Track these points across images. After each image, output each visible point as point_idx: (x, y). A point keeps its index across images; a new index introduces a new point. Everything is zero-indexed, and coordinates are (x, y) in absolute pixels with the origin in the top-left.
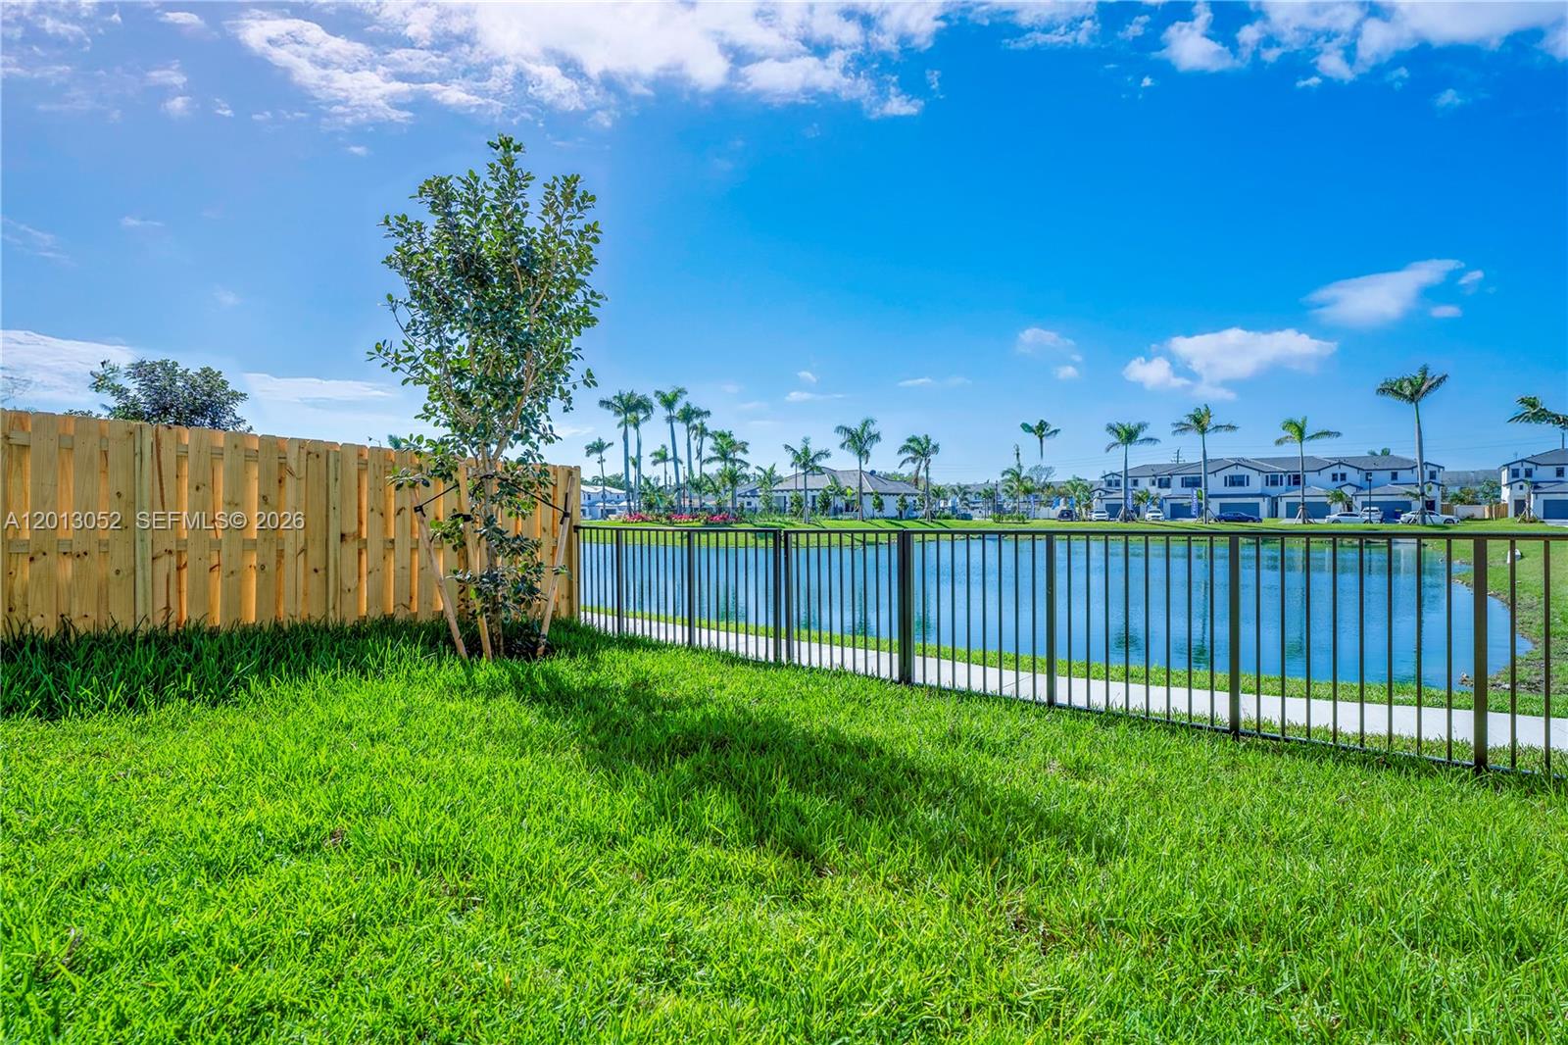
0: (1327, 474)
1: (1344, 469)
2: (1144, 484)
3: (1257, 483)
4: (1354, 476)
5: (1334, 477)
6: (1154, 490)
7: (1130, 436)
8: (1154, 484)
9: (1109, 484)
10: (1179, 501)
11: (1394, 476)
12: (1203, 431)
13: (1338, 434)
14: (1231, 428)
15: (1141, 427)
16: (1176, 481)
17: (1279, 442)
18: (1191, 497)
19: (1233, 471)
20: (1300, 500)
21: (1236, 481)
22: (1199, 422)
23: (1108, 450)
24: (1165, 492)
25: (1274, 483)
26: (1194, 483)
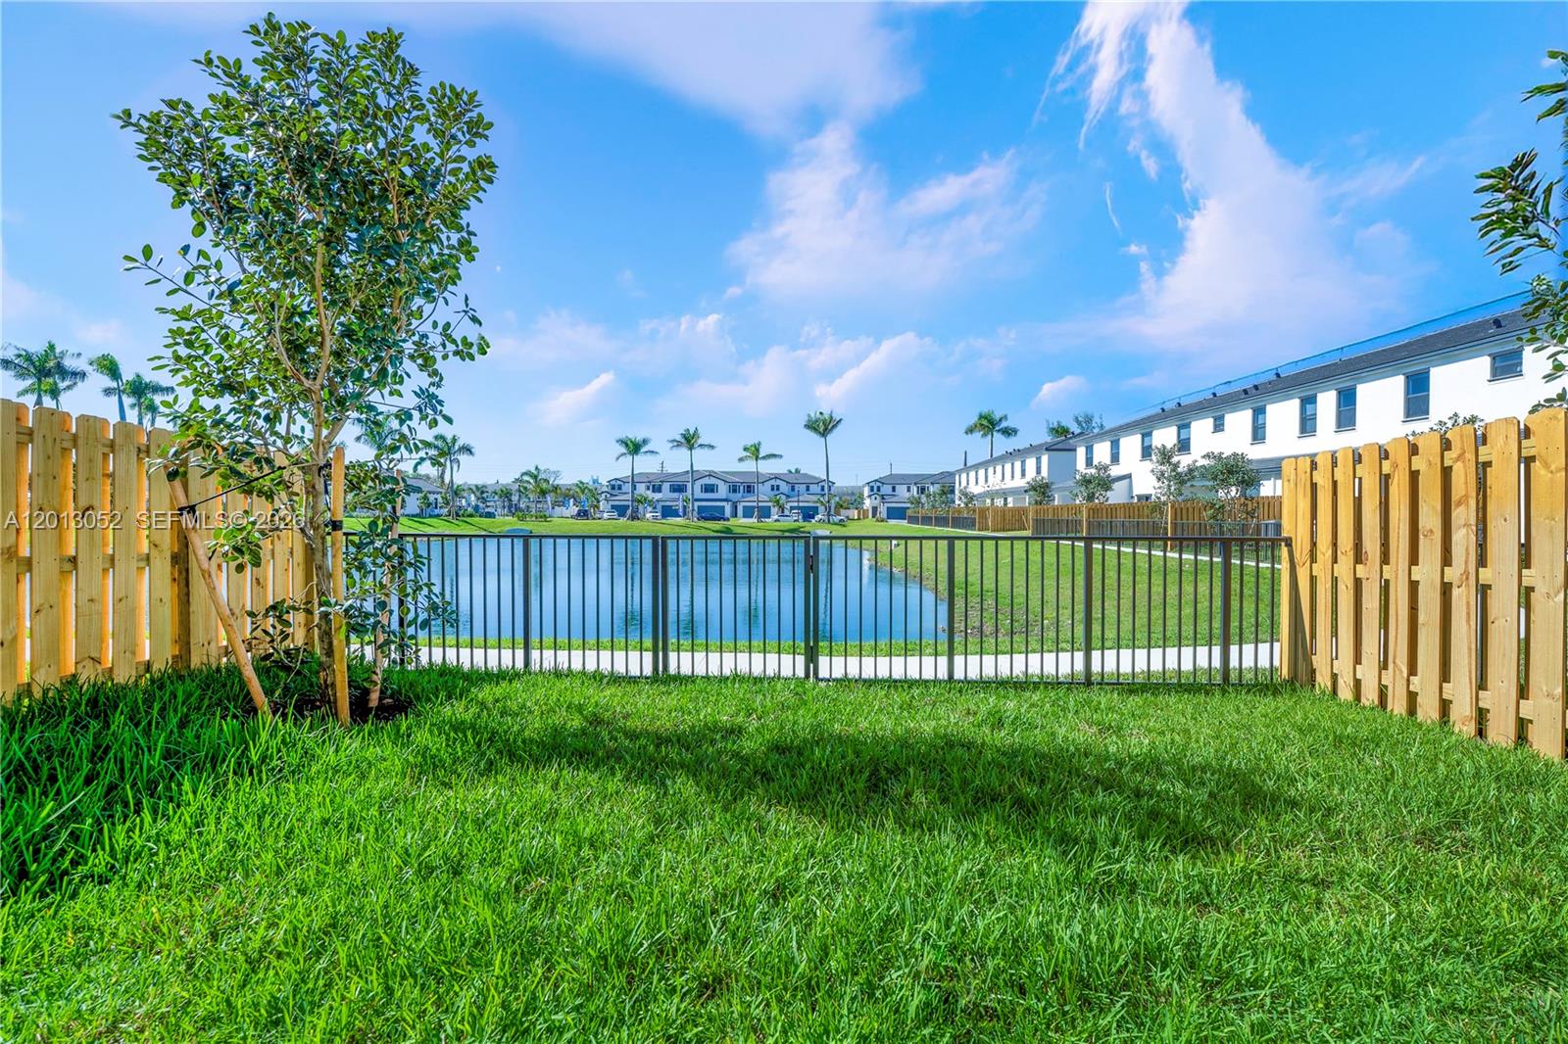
0: (768, 485)
1: (778, 482)
2: (641, 489)
3: (723, 490)
4: (784, 488)
5: (773, 486)
6: (650, 494)
7: (634, 448)
8: (648, 489)
9: (613, 488)
10: (668, 504)
11: (808, 489)
12: (691, 448)
13: (781, 456)
14: (712, 447)
15: (645, 442)
16: (666, 487)
17: (741, 460)
18: (678, 501)
19: (707, 481)
20: (755, 504)
21: (709, 489)
22: (689, 440)
23: (618, 459)
24: (657, 496)
25: (735, 491)
26: (679, 488)
